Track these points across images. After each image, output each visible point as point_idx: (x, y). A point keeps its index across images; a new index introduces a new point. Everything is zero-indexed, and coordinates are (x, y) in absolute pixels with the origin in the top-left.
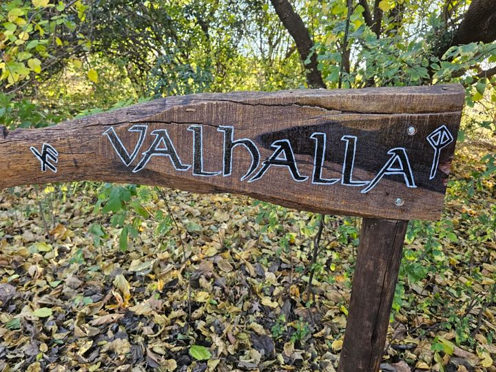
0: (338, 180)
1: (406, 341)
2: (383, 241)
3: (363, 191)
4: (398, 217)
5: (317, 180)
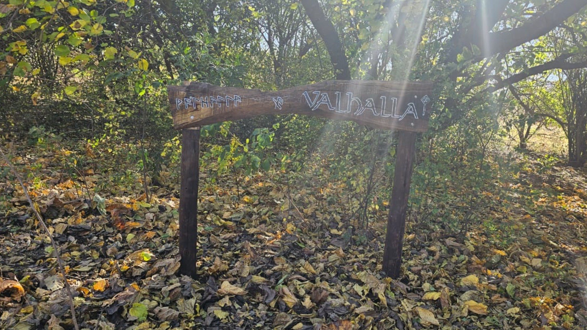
0: (390, 115)
2: (407, 141)
3: (400, 120)
4: (413, 131)
5: (383, 115)
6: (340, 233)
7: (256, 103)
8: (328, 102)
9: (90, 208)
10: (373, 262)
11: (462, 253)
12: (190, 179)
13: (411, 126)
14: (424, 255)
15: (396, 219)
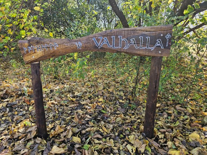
0: (146, 47)
1: (165, 108)
2: (157, 62)
3: (152, 50)
4: (160, 56)
5: (141, 48)
6: (124, 102)
7: (66, 46)
8: (107, 43)
9: (21, 93)
10: (138, 122)
11: (185, 114)
12: (36, 90)
13: (159, 53)
14: (166, 116)
15: (151, 106)
